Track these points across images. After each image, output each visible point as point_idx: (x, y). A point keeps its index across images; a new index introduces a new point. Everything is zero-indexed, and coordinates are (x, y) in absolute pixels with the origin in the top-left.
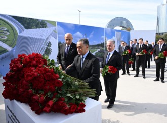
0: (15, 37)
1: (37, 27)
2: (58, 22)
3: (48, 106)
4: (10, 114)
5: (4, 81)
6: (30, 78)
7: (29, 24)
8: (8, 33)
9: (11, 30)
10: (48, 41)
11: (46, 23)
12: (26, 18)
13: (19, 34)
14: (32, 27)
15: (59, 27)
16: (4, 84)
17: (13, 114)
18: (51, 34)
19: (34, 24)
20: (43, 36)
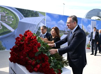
0: (17, 22)
1: (32, 16)
2: (47, 13)
7: (27, 14)
8: (13, 20)
9: (14, 18)
10: (39, 26)
11: (38, 14)
12: (25, 10)
13: (20, 21)
14: (29, 16)
15: (48, 16)
18: (41, 22)
19: (30, 14)
20: (36, 22)
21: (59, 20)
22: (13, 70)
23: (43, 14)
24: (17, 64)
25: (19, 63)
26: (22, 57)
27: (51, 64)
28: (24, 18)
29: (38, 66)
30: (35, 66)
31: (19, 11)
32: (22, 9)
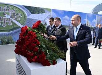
1: (39, 12)
2: (52, 9)
3: (34, 59)
4: (18, 62)
5: (16, 44)
6: (27, 44)
7: (34, 11)
8: (21, 16)
10: (45, 22)
11: (44, 10)
12: (32, 7)
13: (27, 17)
14: (35, 12)
15: (53, 12)
16: (16, 46)
18: (47, 18)
19: (37, 11)
20: (42, 18)
22: (18, 61)
23: (49, 10)
24: (20, 55)
25: (22, 55)
26: (23, 49)
27: (47, 56)
28: (31, 14)
29: (36, 57)
30: (33, 57)
31: (27, 8)
32: (29, 7)
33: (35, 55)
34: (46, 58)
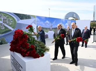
0: (15, 24)
1: (26, 18)
2: (37, 16)
3: (28, 54)
5: (10, 44)
6: (21, 43)
7: (22, 17)
8: (12, 22)
9: (13, 20)
11: (30, 17)
12: (21, 14)
13: (17, 22)
14: (24, 18)
15: (37, 18)
16: (10, 45)
17: (14, 58)
18: (33, 22)
20: (29, 23)
21: (45, 21)
22: (13, 57)
23: (34, 16)
24: (15, 52)
25: (16, 52)
26: (17, 47)
27: (37, 51)
28: (20, 20)
29: (28, 52)
30: (26, 52)
32: (18, 14)
33: (27, 51)
34: (36, 53)
